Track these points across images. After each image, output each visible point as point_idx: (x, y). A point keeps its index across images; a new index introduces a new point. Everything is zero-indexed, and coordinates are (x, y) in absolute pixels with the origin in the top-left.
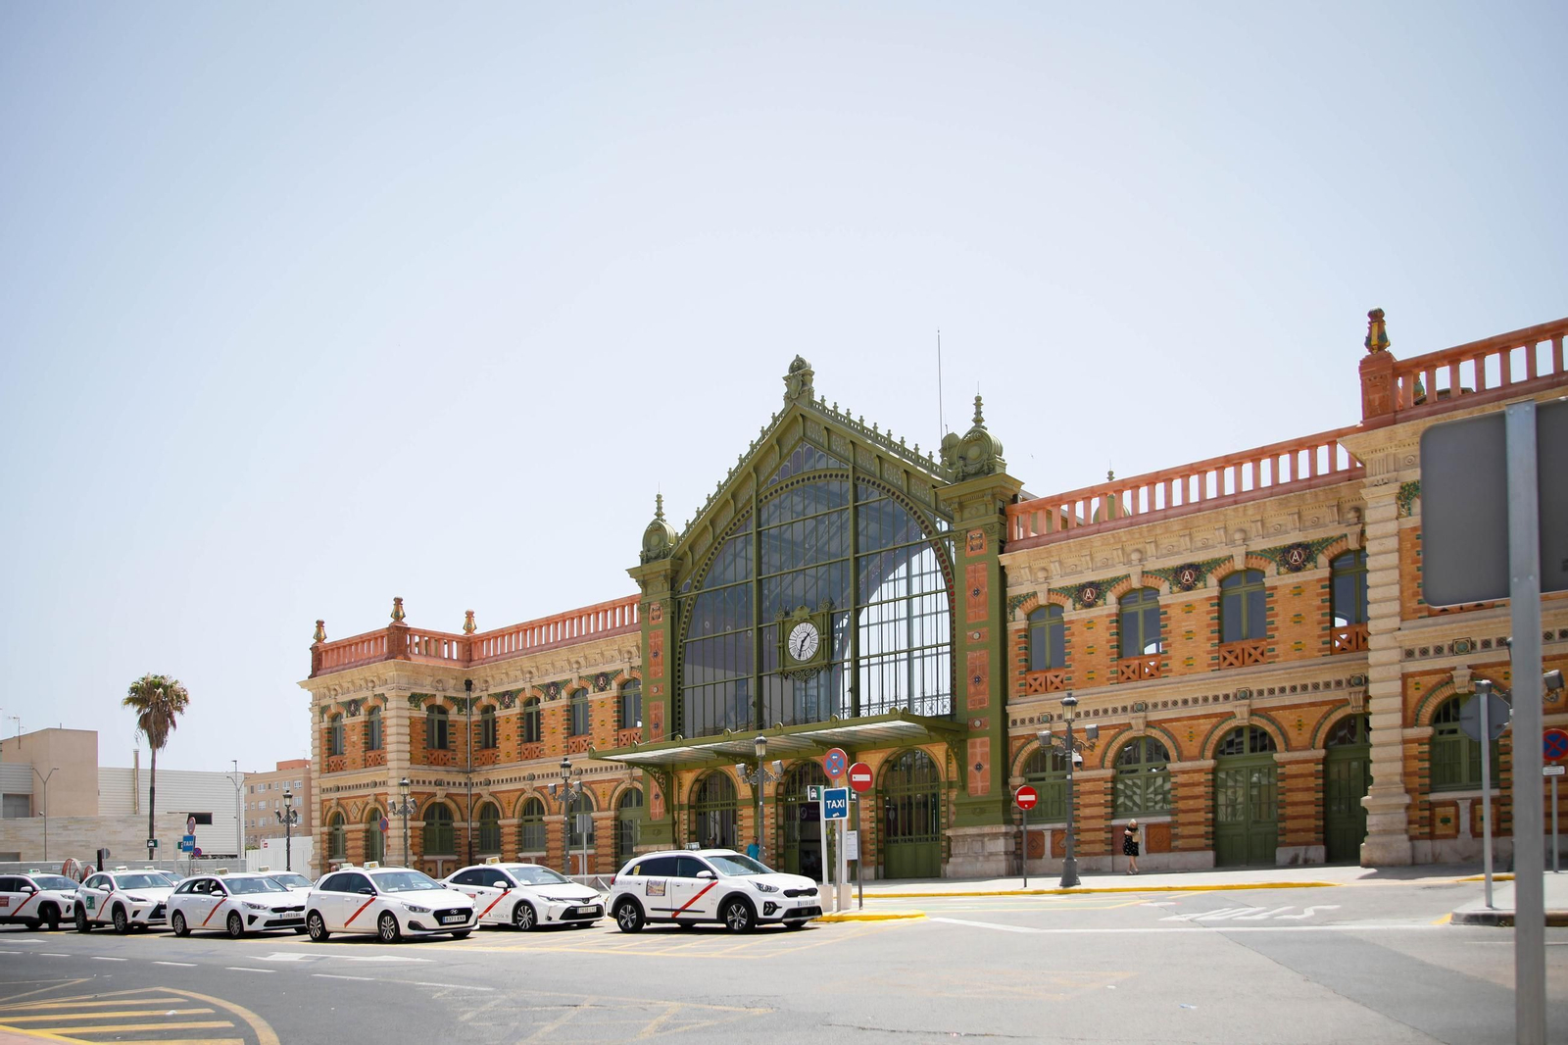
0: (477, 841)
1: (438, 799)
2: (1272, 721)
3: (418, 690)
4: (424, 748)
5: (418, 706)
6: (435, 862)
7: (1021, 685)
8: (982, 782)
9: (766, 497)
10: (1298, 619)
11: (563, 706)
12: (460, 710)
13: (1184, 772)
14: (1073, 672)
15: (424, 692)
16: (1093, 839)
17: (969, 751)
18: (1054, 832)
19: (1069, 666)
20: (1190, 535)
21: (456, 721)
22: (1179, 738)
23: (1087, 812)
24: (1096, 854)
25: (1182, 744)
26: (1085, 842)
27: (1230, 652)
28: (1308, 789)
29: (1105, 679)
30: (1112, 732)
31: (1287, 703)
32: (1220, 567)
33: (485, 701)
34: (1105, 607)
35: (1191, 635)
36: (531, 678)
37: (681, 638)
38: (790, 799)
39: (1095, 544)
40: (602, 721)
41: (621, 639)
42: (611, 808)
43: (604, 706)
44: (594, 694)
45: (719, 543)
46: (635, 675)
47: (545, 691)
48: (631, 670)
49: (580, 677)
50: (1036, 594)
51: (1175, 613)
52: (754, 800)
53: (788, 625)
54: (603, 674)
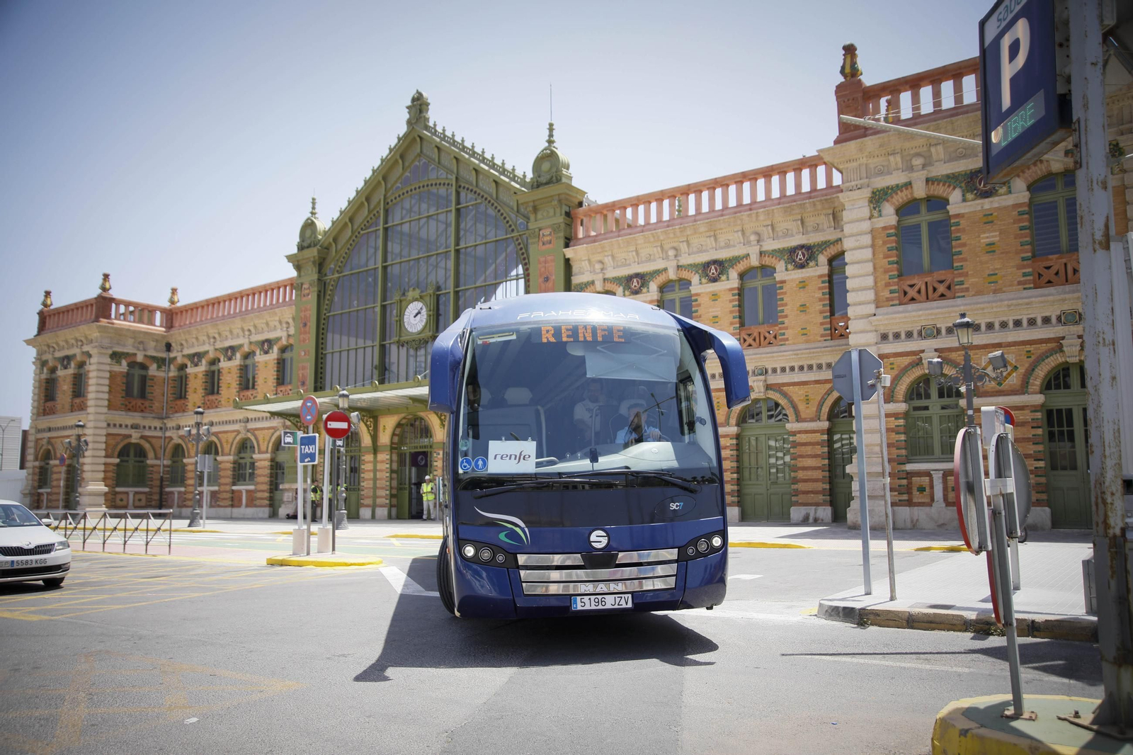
0: (168, 476)
1: (133, 441)
2: (785, 395)
3: (119, 349)
4: (123, 397)
5: (119, 362)
6: (127, 493)
9: (392, 201)
10: (803, 308)
11: (237, 366)
12: (159, 367)
15: (125, 351)
20: (715, 236)
21: (155, 376)
27: (749, 335)
28: (815, 456)
31: (796, 380)
32: (739, 263)
33: (180, 360)
34: (648, 294)
35: (717, 320)
36: (214, 342)
37: (325, 312)
38: (403, 448)
39: (639, 242)
40: (265, 378)
41: (280, 311)
42: (269, 451)
43: (267, 366)
44: (260, 356)
45: (356, 236)
46: (291, 341)
47: (224, 353)
48: (288, 338)
49: (250, 343)
50: (594, 282)
51: (704, 301)
52: (374, 448)
53: (404, 303)
54: (267, 340)
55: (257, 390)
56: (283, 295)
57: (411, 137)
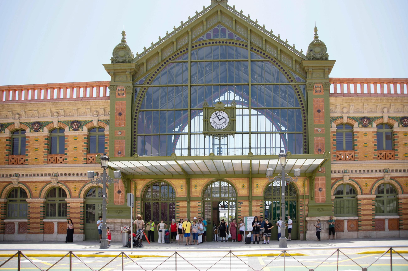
7: (334, 156)
8: (321, 196)
9: (196, 46)
11: (45, 137)
13: (404, 198)
14: (358, 153)
16: (367, 224)
17: (315, 182)
18: (349, 220)
19: (357, 150)
22: (402, 185)
23: (365, 212)
24: (368, 230)
25: (403, 187)
26: (363, 225)
29: (372, 158)
30: (375, 180)
34: (372, 128)
36: (19, 118)
37: (136, 108)
38: (206, 199)
39: (372, 101)
40: (75, 147)
41: (95, 102)
42: (81, 197)
43: (76, 139)
44: (69, 132)
45: (165, 62)
46: (101, 124)
47: (30, 126)
48: (99, 122)
49: (59, 121)
50: (342, 118)
51: (401, 135)
52: (188, 198)
53: (210, 111)
54: (76, 122)
55: (66, 154)
56: (97, 92)
57: (215, 10)
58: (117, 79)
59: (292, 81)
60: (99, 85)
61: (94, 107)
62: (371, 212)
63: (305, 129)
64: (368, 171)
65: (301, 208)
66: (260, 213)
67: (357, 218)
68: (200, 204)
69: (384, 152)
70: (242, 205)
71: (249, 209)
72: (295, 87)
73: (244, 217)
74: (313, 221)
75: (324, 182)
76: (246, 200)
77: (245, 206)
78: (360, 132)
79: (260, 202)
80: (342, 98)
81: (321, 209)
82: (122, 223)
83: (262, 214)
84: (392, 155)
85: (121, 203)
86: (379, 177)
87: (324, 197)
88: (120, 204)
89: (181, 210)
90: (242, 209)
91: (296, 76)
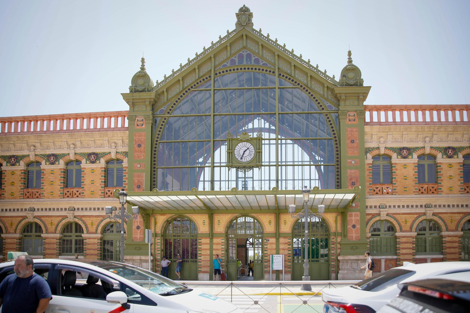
7: (370, 190)
8: (355, 234)
9: (220, 73)
11: (61, 169)
13: (449, 236)
14: (397, 187)
17: (349, 218)
18: (386, 260)
19: (395, 184)
22: (446, 221)
23: (404, 251)
25: (448, 224)
27: (467, 187)
29: (412, 192)
30: (416, 216)
32: (464, 150)
34: (412, 159)
36: (34, 150)
37: (156, 139)
38: (231, 236)
39: (412, 130)
40: (92, 181)
41: (112, 134)
42: (98, 233)
43: (94, 172)
44: (86, 164)
45: (186, 91)
46: (120, 157)
47: (46, 159)
48: (117, 154)
49: (75, 153)
50: (378, 148)
51: (444, 167)
52: (211, 235)
53: (234, 142)
54: (94, 154)
55: (83, 188)
56: (115, 122)
57: (240, 34)
58: (136, 109)
59: (323, 109)
60: (117, 115)
61: (112, 138)
62: (411, 251)
63: (338, 161)
64: (408, 206)
65: (333, 246)
66: (288, 251)
67: (395, 257)
68: (224, 241)
69: (426, 186)
70: (268, 242)
71: (276, 247)
72: (327, 115)
73: (271, 255)
74: (346, 260)
75: (358, 218)
76: (273, 237)
77: (272, 244)
78: (399, 163)
79: (288, 239)
80: (378, 128)
81: (354, 248)
82: (141, 260)
83: (290, 252)
84: (435, 188)
85: (140, 239)
86: (420, 213)
87: (358, 234)
88: (138, 241)
89: (203, 247)
90: (269, 246)
91: (327, 103)
